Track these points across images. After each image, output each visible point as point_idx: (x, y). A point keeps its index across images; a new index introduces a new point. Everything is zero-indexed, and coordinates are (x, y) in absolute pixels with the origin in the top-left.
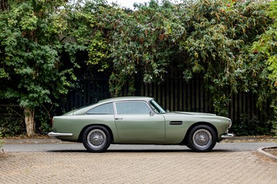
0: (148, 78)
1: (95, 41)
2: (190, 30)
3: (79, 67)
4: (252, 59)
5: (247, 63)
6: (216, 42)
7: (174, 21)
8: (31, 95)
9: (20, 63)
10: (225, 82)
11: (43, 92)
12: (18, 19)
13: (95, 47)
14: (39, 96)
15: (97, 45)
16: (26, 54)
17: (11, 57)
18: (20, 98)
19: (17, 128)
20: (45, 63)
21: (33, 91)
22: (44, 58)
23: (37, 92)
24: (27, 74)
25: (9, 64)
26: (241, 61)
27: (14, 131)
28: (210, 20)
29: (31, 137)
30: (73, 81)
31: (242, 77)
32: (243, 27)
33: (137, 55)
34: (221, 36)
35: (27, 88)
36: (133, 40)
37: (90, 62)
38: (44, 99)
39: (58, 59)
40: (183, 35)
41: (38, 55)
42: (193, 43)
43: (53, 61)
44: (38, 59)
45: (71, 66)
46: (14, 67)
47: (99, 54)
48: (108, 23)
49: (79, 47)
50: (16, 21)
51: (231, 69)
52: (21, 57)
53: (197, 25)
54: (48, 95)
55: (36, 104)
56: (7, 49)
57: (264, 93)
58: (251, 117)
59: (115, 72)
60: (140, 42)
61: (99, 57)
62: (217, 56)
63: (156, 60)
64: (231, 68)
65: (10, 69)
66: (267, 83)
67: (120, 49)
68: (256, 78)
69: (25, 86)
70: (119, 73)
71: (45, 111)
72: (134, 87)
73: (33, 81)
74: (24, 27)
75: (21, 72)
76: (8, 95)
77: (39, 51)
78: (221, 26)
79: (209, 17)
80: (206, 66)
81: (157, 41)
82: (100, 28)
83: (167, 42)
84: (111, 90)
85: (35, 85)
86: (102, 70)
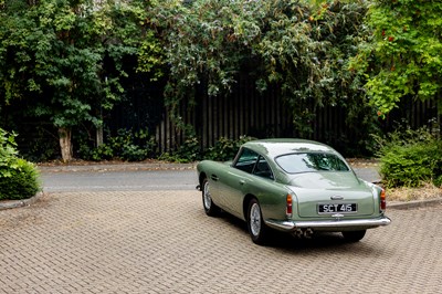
0: (213, 90)
1: (145, 42)
2: (266, 28)
3: (127, 75)
4: (340, 65)
5: (335, 70)
6: (298, 45)
7: (246, 18)
8: (67, 111)
9: (54, 72)
10: (308, 93)
11: (83, 107)
12: (52, 16)
13: (146, 51)
14: (78, 111)
15: (149, 47)
16: (61, 61)
17: (42, 65)
18: (53, 115)
19: (50, 152)
20: (85, 71)
21: (70, 107)
22: (83, 65)
23: (74, 108)
24: (62, 85)
25: (41, 73)
26: (327, 68)
28: (290, 17)
29: (68, 163)
30: (118, 93)
31: (329, 88)
32: (330, 25)
33: (200, 62)
34: (305, 38)
35: (62, 103)
36: (194, 43)
37: (140, 68)
38: (84, 115)
39: (100, 66)
40: (258, 37)
41: (76, 61)
42: (269, 46)
43: (94, 68)
44: (75, 67)
45: (116, 74)
46: (46, 77)
47: (151, 59)
48: (163, 20)
49: (126, 49)
50: (50, 20)
51: (316, 79)
52: (55, 64)
53: (274, 24)
54: (88, 111)
55: (74, 123)
56: (37, 55)
57: (355, 107)
58: (339, 136)
59: (171, 81)
60: (203, 45)
61: (151, 63)
62: (299, 62)
63: (222, 67)
64: (315, 76)
65: (41, 80)
66: (359, 94)
67: (179, 53)
68: (345, 89)
69: (60, 101)
70: (176, 83)
71: (84, 130)
72: (195, 100)
73: (69, 94)
74: (59, 27)
75: (55, 83)
76: (39, 112)
77: (76, 57)
78: (304, 24)
79: (289, 13)
80: (284, 74)
81: (224, 44)
82: (153, 27)
83: (236, 44)
84: (167, 104)
85: (72, 98)
86: (155, 79)
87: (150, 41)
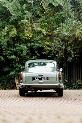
3: (39, 55)
8: (16, 69)
9: (10, 54)
11: (22, 67)
15: (47, 44)
17: (6, 51)
20: (22, 53)
21: (17, 67)
22: (21, 51)
25: (4, 54)
27: (10, 87)
33: (64, 48)
35: (14, 66)
37: (45, 52)
39: (28, 51)
41: (18, 49)
43: (25, 52)
46: (7, 55)
47: (48, 48)
49: (37, 44)
52: (11, 51)
56: (3, 47)
61: (48, 50)
65: (5, 56)
69: (13, 65)
73: (17, 62)
74: (10, 36)
75: (10, 58)
76: (6, 69)
85: (18, 64)
86: (50, 56)
87: (48, 42)
